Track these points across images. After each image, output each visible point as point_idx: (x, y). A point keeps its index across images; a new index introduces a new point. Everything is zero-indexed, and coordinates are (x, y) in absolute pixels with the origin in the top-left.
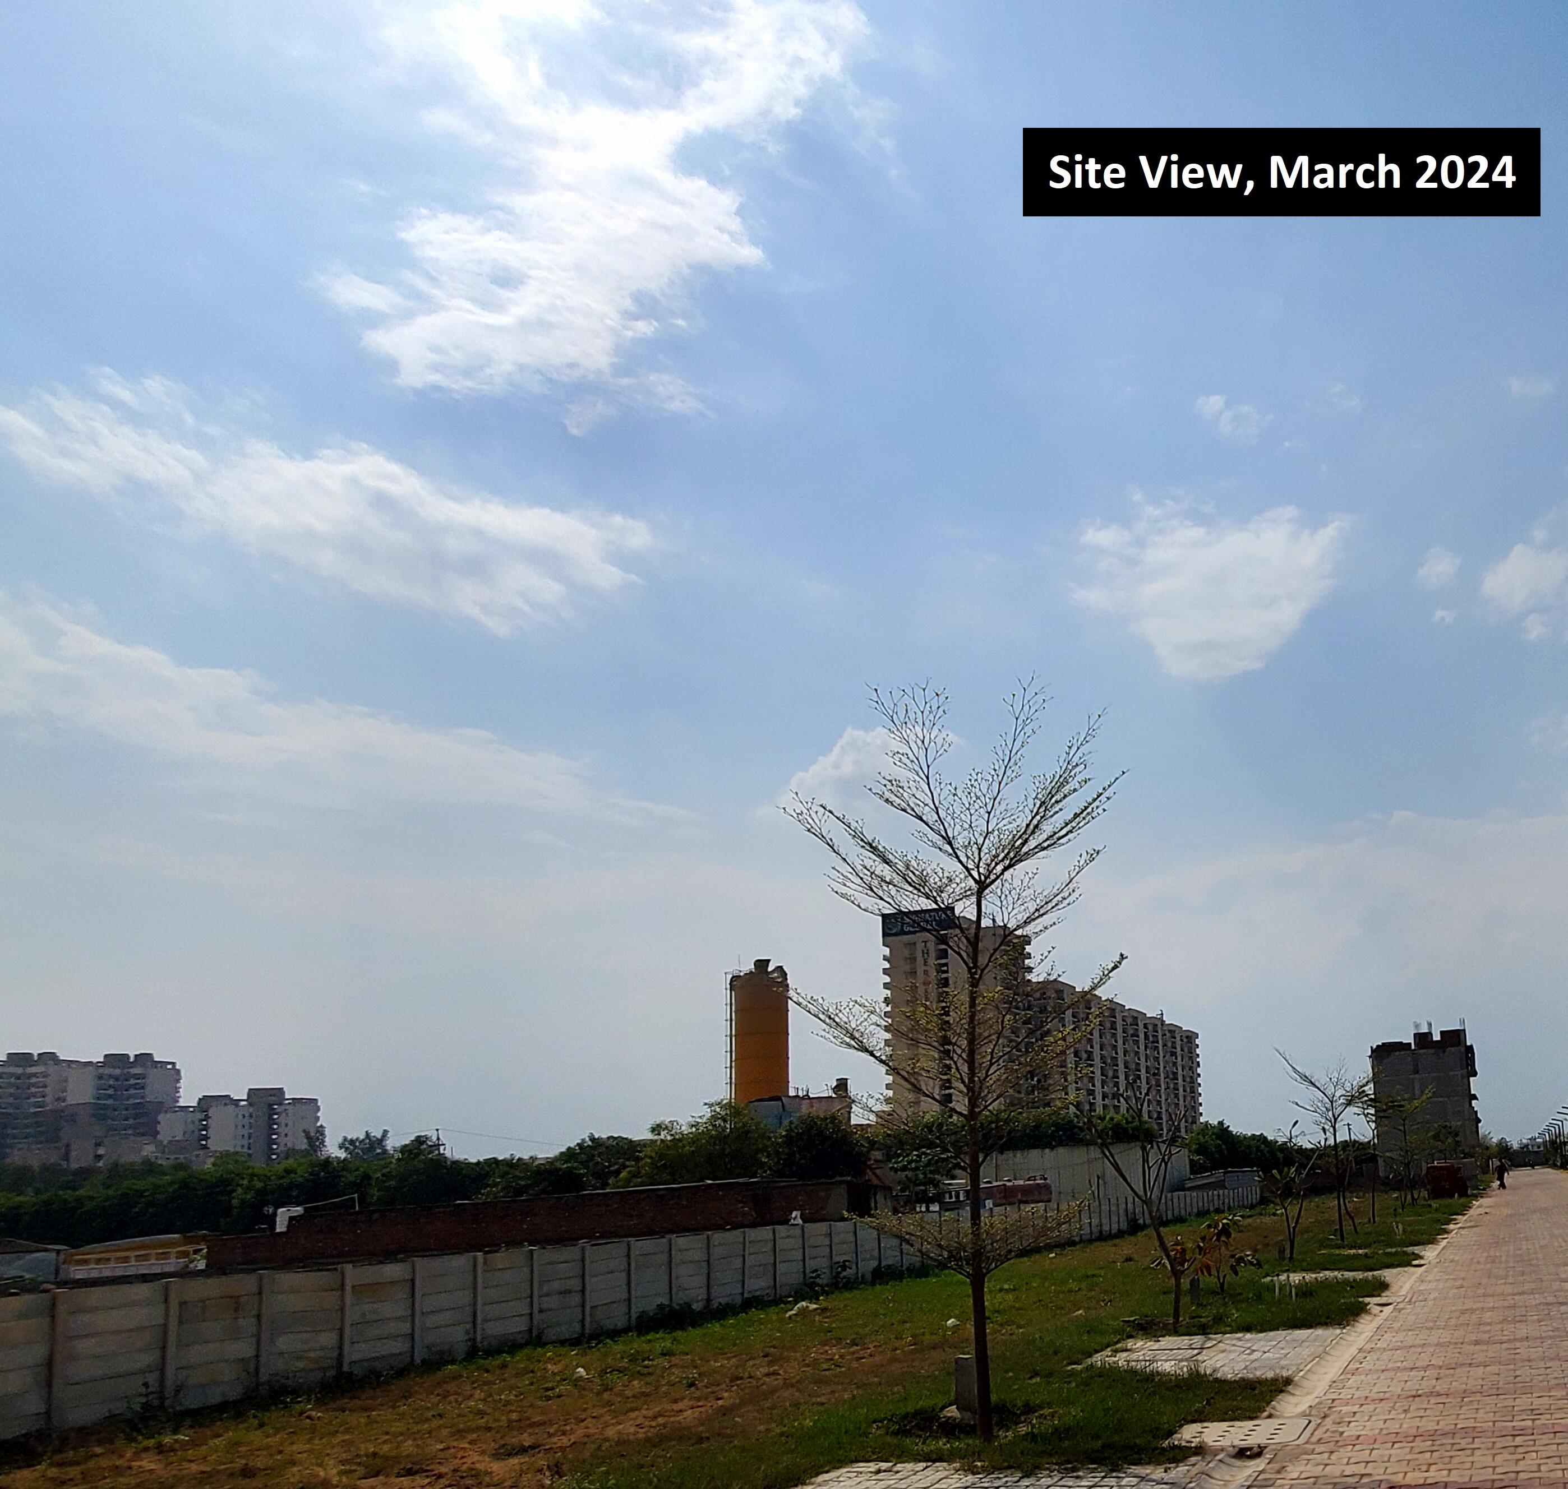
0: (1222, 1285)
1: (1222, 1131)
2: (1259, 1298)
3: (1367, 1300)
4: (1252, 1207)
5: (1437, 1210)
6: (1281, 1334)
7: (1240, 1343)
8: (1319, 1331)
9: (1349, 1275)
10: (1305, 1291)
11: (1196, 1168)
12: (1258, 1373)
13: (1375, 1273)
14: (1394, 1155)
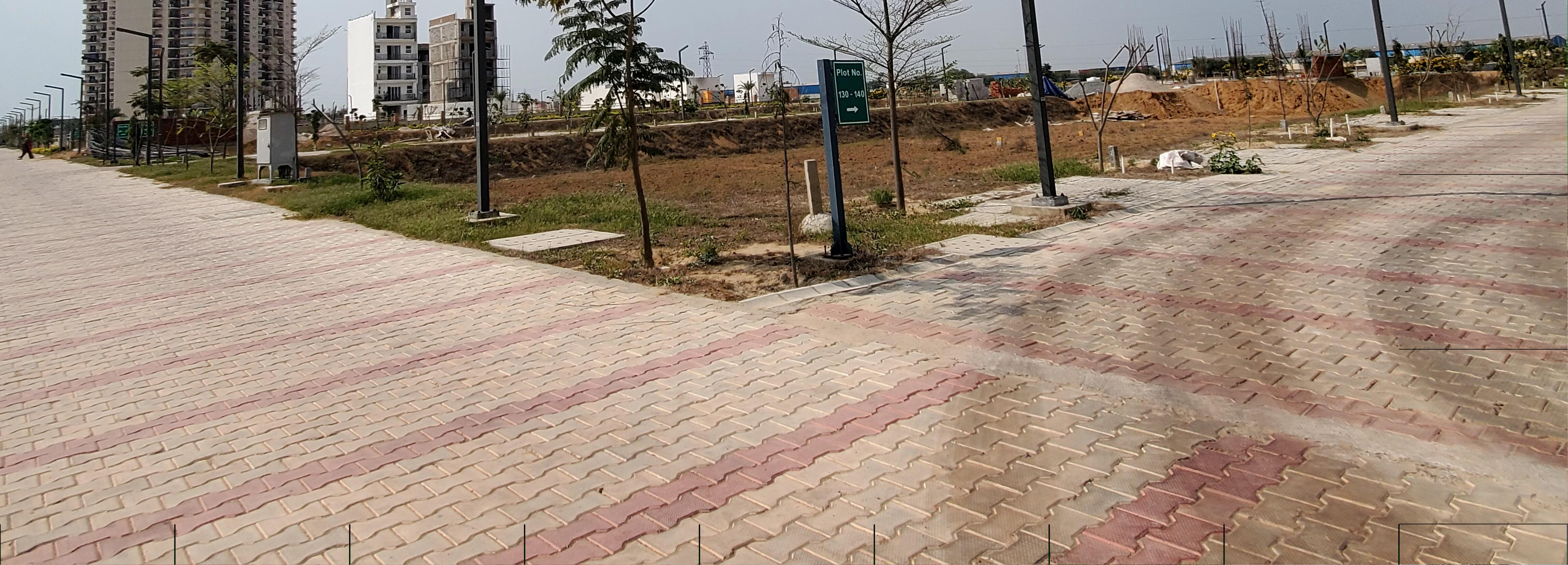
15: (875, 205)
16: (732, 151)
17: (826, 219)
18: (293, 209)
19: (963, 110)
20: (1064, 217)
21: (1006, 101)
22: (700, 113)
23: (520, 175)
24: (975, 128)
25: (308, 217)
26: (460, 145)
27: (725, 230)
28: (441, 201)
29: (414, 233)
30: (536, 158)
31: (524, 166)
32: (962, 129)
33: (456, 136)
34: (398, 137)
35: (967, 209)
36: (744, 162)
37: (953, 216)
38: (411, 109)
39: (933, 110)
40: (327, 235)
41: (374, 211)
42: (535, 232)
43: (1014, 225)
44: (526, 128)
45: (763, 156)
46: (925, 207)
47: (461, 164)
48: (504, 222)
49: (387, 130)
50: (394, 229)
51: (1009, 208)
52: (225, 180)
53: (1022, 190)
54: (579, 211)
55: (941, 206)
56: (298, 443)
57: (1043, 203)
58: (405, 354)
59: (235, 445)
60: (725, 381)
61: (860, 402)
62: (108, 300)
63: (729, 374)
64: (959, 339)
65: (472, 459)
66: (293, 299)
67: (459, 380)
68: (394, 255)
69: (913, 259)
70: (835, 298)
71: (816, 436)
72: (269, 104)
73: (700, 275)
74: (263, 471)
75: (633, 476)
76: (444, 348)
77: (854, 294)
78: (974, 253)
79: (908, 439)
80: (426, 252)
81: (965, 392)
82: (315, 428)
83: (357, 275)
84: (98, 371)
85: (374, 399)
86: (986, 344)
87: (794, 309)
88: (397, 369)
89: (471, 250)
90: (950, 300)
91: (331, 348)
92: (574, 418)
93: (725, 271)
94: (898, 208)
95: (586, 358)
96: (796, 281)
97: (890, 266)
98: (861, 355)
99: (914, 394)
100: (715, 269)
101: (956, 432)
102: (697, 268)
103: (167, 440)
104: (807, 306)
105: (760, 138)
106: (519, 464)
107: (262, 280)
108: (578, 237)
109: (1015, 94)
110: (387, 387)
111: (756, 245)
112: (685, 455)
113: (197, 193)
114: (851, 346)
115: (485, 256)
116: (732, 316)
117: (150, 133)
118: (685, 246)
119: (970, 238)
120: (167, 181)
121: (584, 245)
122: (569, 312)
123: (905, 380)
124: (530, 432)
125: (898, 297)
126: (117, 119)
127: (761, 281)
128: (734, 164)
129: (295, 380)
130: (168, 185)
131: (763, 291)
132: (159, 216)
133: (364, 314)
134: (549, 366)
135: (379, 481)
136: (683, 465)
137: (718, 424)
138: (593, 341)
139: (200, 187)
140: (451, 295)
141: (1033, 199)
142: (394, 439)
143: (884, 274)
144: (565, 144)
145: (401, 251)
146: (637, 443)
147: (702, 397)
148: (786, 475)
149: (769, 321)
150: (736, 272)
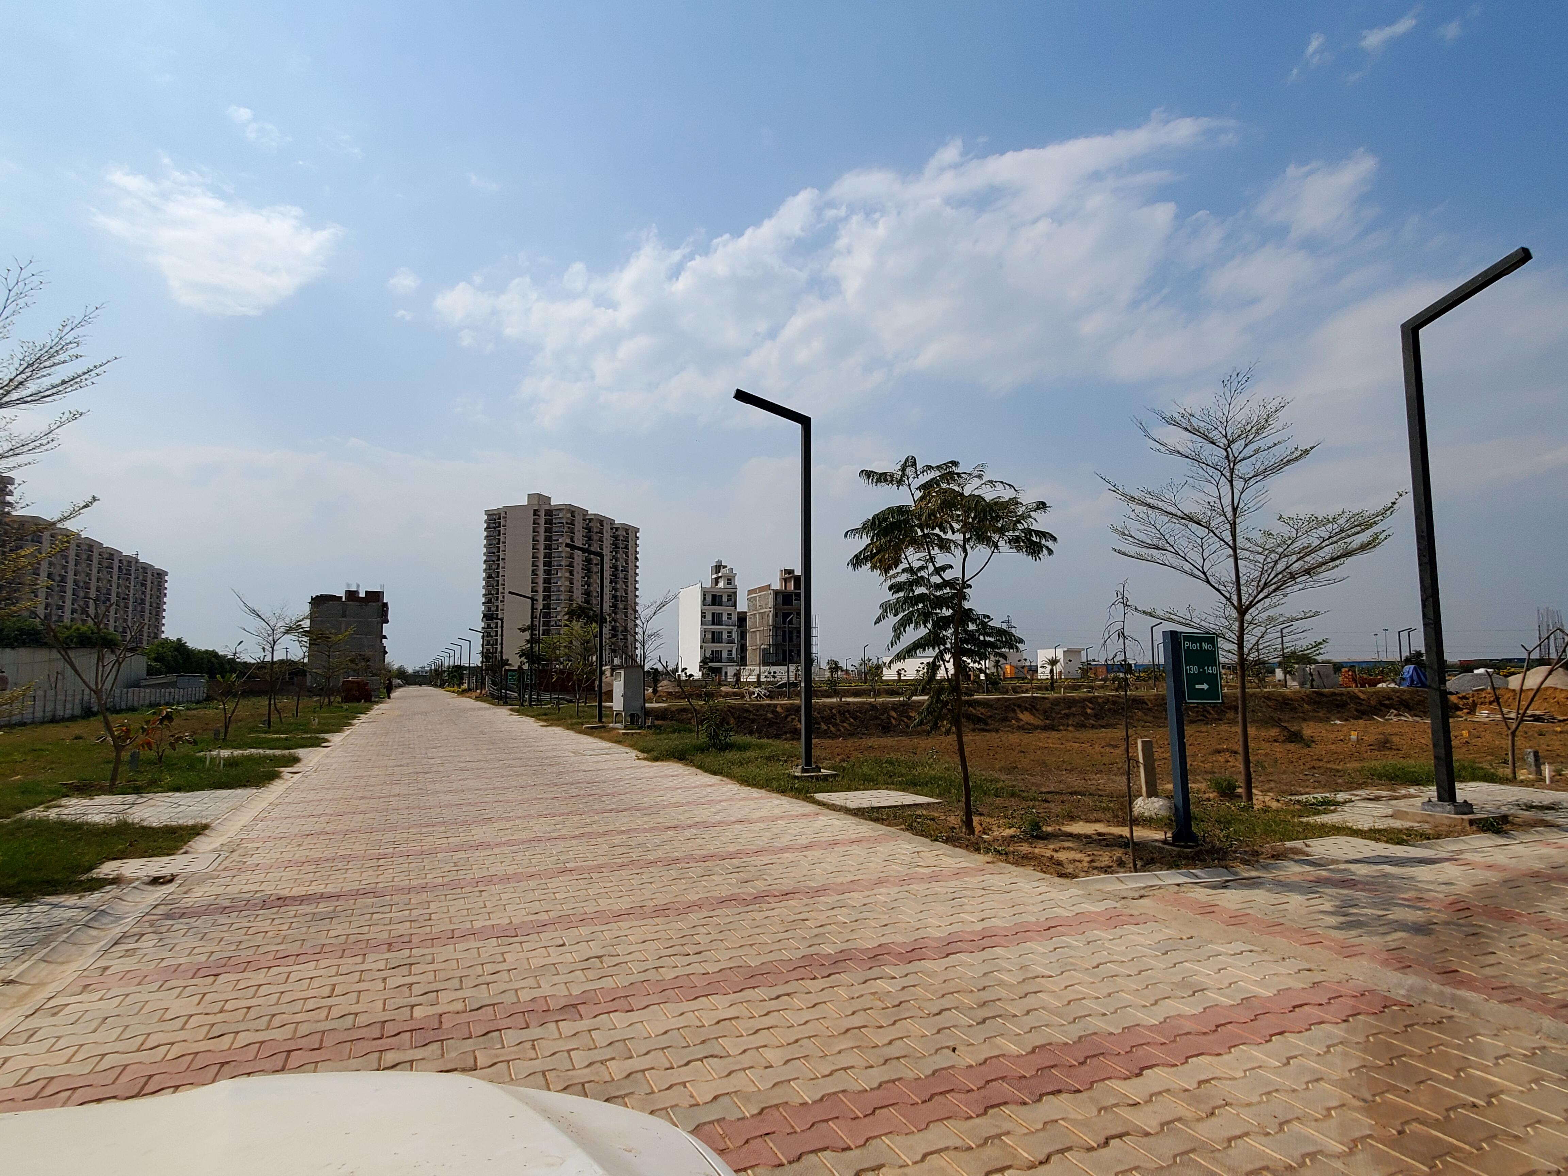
0: (161, 758)
1: (180, 646)
2: (192, 767)
3: (282, 769)
4: (198, 702)
5: (347, 710)
6: (206, 793)
7: (169, 800)
8: (239, 791)
9: (268, 752)
10: (231, 763)
11: (151, 672)
12: (181, 822)
13: (291, 751)
14: (319, 671)
15: (1216, 794)
16: (1036, 728)
17: (1161, 803)
18: (642, 751)
19: (1306, 699)
20: (1468, 828)
21: (1362, 692)
22: (1003, 687)
23: (829, 737)
24: (1320, 720)
25: (656, 759)
26: (776, 706)
27: (1046, 805)
28: (767, 754)
29: (746, 781)
30: (843, 722)
31: (832, 729)
32: (1305, 720)
33: (770, 697)
34: (721, 696)
35: (1332, 808)
36: (1050, 739)
37: (1315, 814)
38: (731, 670)
39: (1268, 697)
40: (673, 776)
41: (708, 759)
42: (855, 790)
43: (1400, 831)
44: (836, 693)
45: (1070, 735)
46: (1278, 801)
47: (777, 723)
48: (826, 778)
49: (711, 688)
50: (729, 775)
51: (1390, 812)
52: (588, 723)
53: (1403, 792)
54: (895, 774)
55: (1299, 801)
56: (670, 956)
57: (1438, 809)
58: (750, 890)
59: (619, 950)
60: (1070, 960)
61: (1233, 1005)
62: (511, 814)
63: (1072, 953)
64: (1349, 952)
65: (824, 996)
66: (653, 828)
67: (803, 920)
68: (731, 799)
69: (1273, 856)
70: (1183, 889)
71: (1186, 1034)
72: (616, 661)
73: (1025, 848)
74: (643, 977)
75: (985, 1041)
76: (785, 889)
77: (1205, 887)
78: (1350, 857)
79: (1301, 1055)
80: (758, 798)
81: (1368, 1014)
82: (682, 945)
83: (702, 814)
84: (511, 870)
85: (730, 926)
86: (1385, 963)
87: (1137, 895)
88: (746, 903)
89: (797, 801)
90: (1328, 906)
91: (687, 875)
92: (916, 973)
93: (1052, 847)
94: (1244, 799)
95: (921, 916)
96: (1135, 865)
97: (1245, 862)
98: (1226, 954)
99: (1301, 1006)
100: (1041, 844)
101: (1364, 1059)
102: (1021, 840)
103: (569, 936)
104: (1151, 893)
105: (1067, 716)
106: (868, 1009)
107: (625, 810)
108: (896, 799)
109: (1374, 684)
110: (738, 917)
111: (1081, 823)
112: (1038, 1029)
113: (568, 732)
114: (1211, 942)
115: (810, 808)
116: (1068, 894)
117: (531, 680)
118: (1005, 817)
119: (1342, 840)
120: (545, 721)
121: (903, 807)
122: (896, 869)
123: (1287, 989)
124: (875, 979)
125: (1260, 896)
126: (507, 667)
127: (1092, 861)
128: (1040, 740)
129: (661, 900)
130: (545, 724)
131: (1095, 872)
132: (542, 749)
133: (711, 849)
134: (885, 919)
135: (742, 1003)
136: (1037, 1039)
137: (1069, 1002)
138: (925, 900)
139: (570, 727)
140: (785, 841)
141: (1423, 803)
142: (750, 966)
143: (1238, 869)
144: (871, 710)
145: (736, 796)
146: (985, 1008)
147: (1047, 973)
148: (1156, 1069)
149: (1110, 904)
150: (1064, 848)
